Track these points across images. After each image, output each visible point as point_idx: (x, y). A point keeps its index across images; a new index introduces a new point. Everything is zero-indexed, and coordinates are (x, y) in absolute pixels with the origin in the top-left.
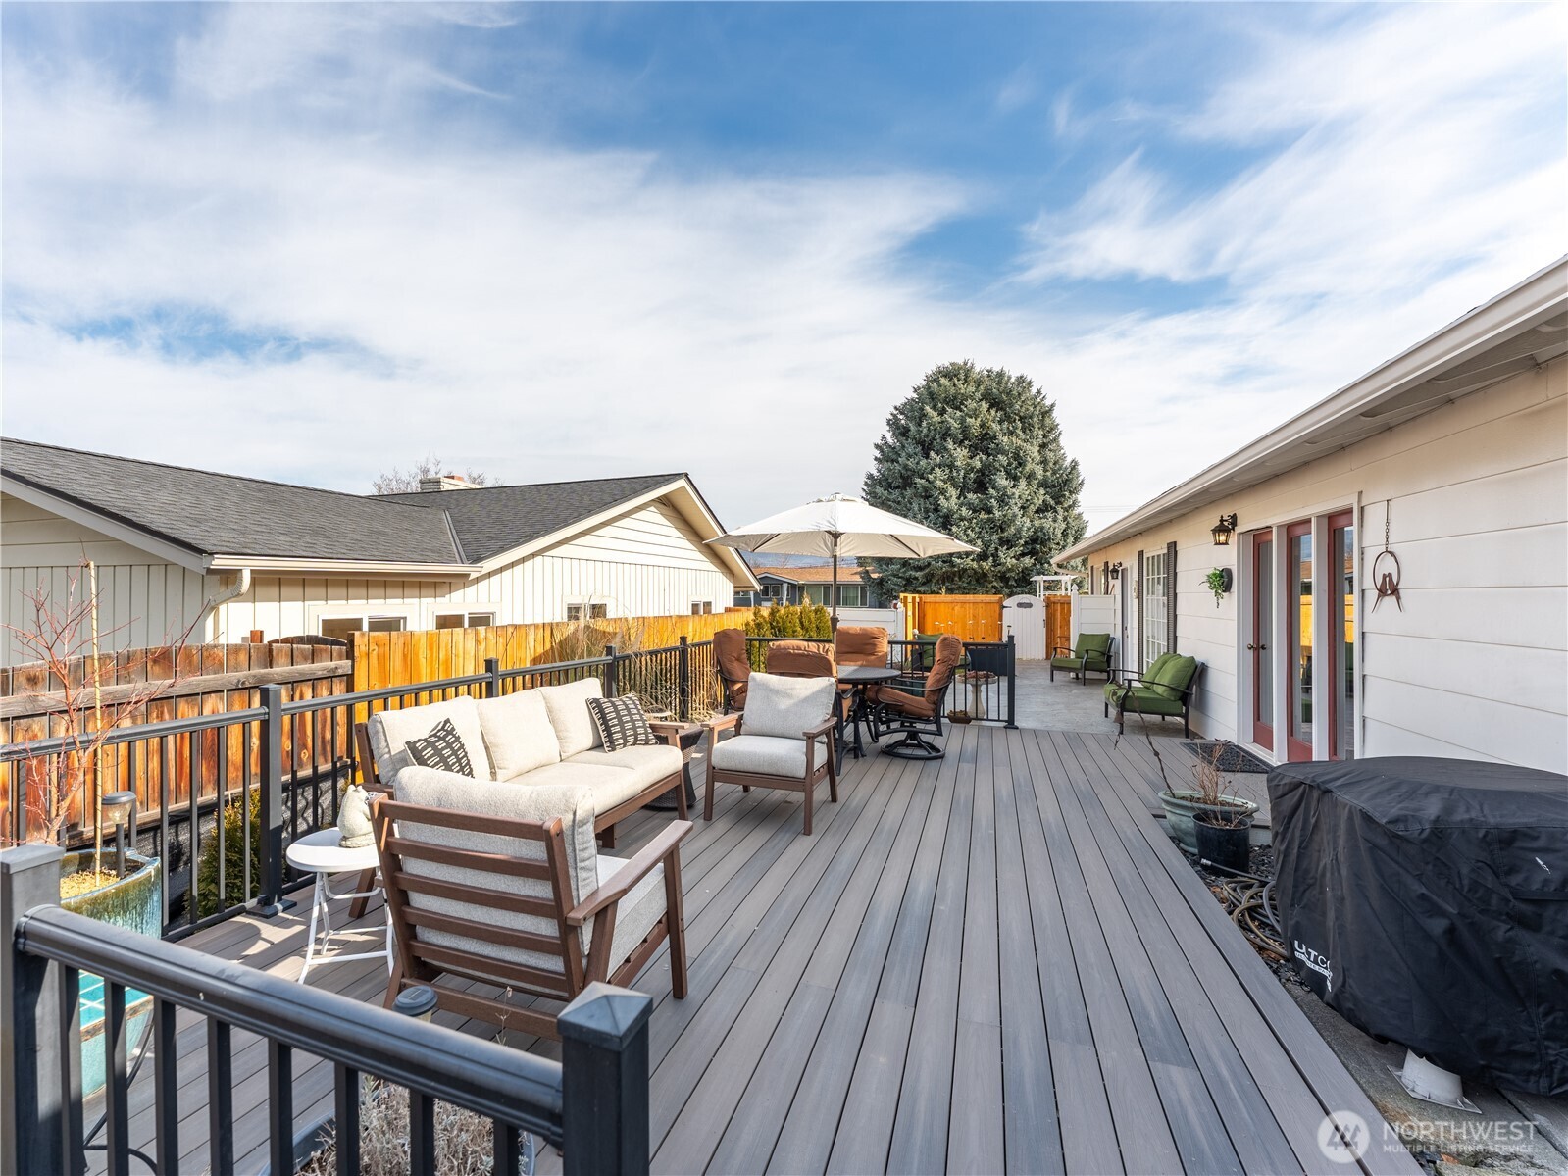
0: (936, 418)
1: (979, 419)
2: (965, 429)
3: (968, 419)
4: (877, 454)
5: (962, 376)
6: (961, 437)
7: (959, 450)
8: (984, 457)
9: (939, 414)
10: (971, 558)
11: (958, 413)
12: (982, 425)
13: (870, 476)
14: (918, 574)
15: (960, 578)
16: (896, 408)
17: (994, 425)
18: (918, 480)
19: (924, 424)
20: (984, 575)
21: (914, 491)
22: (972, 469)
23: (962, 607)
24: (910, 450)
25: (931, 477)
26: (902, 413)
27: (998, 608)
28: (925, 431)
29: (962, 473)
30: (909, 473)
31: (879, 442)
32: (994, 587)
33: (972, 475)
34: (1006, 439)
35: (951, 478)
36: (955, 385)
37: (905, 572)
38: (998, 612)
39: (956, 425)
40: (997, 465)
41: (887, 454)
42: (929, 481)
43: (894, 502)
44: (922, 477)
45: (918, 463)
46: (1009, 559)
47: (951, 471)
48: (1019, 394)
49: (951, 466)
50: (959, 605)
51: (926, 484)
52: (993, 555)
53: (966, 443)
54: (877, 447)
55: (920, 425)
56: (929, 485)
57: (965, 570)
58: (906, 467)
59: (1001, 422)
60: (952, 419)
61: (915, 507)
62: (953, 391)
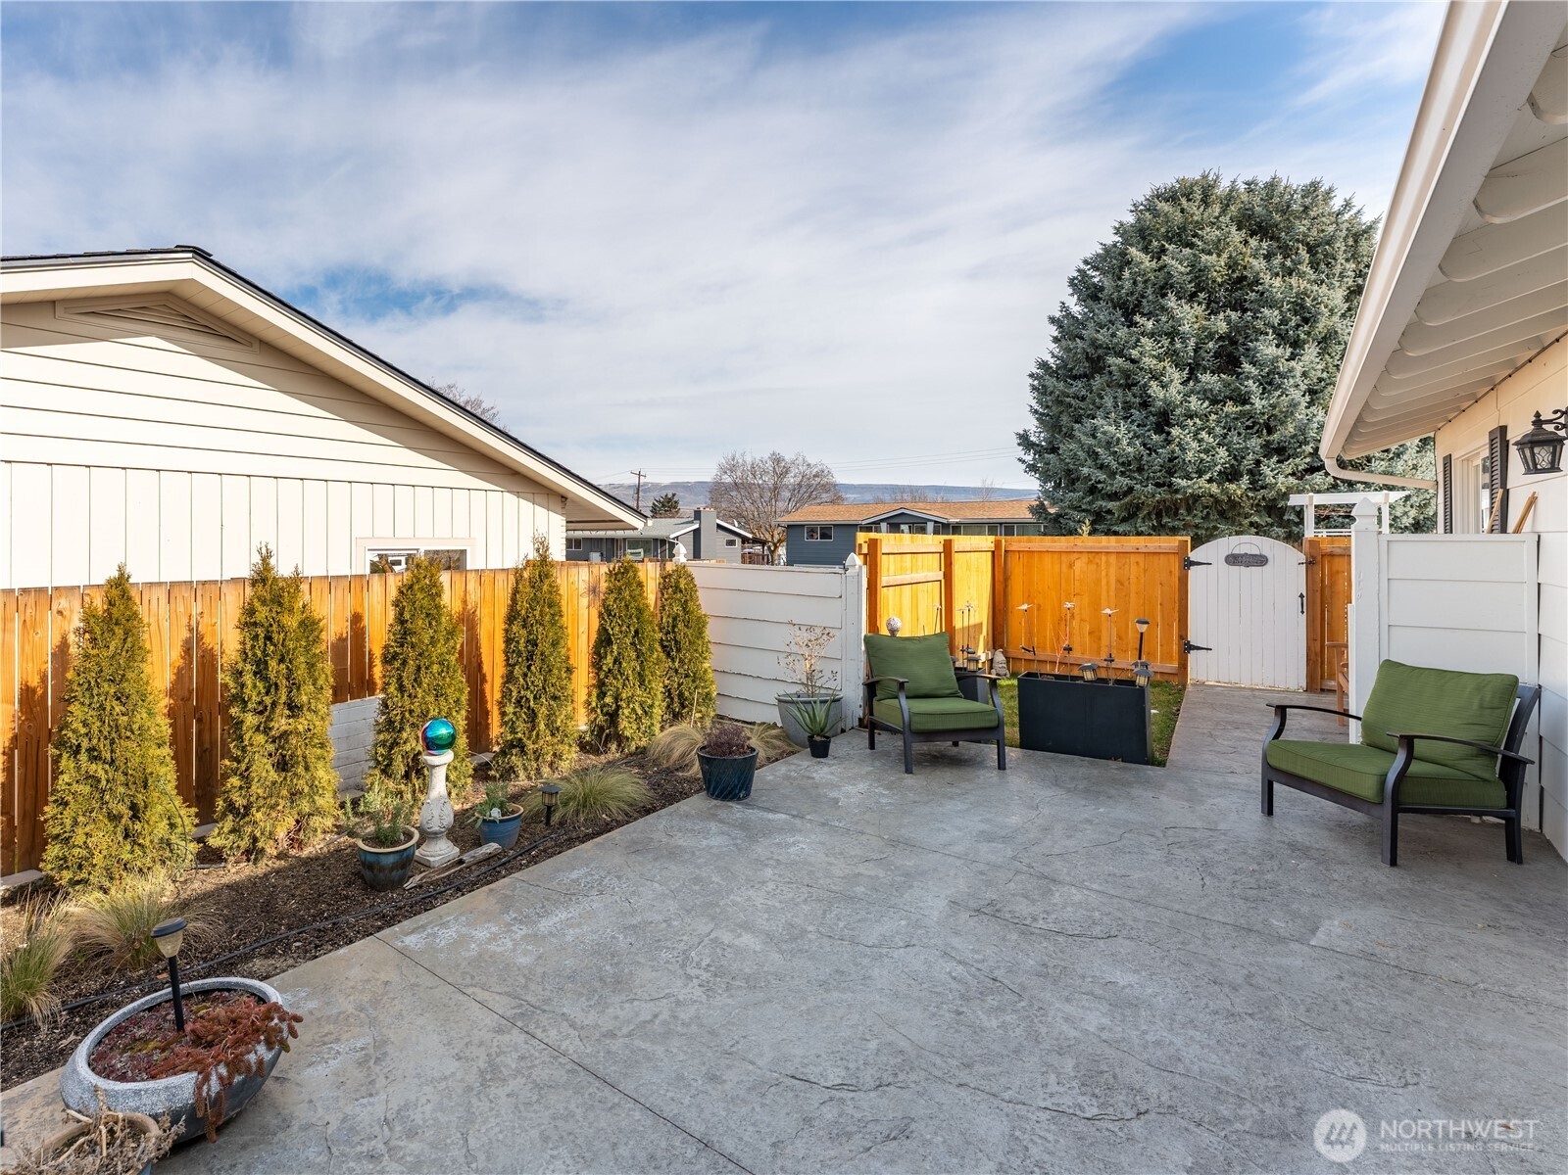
0: (1147, 262)
1: (1225, 256)
2: (1198, 274)
3: (1204, 257)
4: (1054, 331)
5: (1198, 196)
6: (1191, 287)
7: (1187, 307)
8: (1234, 316)
9: (1152, 258)
10: (1207, 477)
11: (1187, 251)
12: (1232, 265)
13: (1043, 365)
14: (1111, 505)
15: (1189, 510)
16: (1086, 262)
17: (1255, 262)
18: (1111, 360)
19: (1126, 274)
20: (1233, 504)
21: (1106, 378)
22: (1211, 336)
23: (1090, 562)
24: (1103, 317)
25: (1135, 353)
26: (1096, 268)
27: (1175, 565)
28: (1127, 285)
29: (1192, 343)
30: (1100, 351)
31: (1058, 314)
32: (1252, 524)
33: (1211, 345)
34: (1277, 282)
35: (1172, 355)
36: (1182, 211)
37: (1090, 503)
38: (1176, 573)
39: (1183, 269)
40: (1259, 324)
41: (1067, 328)
42: (1133, 361)
43: (1076, 397)
44: (1120, 354)
45: (1113, 335)
46: (1281, 478)
47: (1172, 343)
48: (1306, 208)
49: (1173, 334)
50: (1084, 558)
51: (1128, 365)
52: (1250, 472)
53: (1202, 295)
54: (1052, 320)
55: (1120, 279)
56: (1131, 366)
57: (1196, 498)
58: (1094, 343)
59: (1268, 257)
60: (1177, 263)
61: (1108, 402)
62: (1178, 218)
